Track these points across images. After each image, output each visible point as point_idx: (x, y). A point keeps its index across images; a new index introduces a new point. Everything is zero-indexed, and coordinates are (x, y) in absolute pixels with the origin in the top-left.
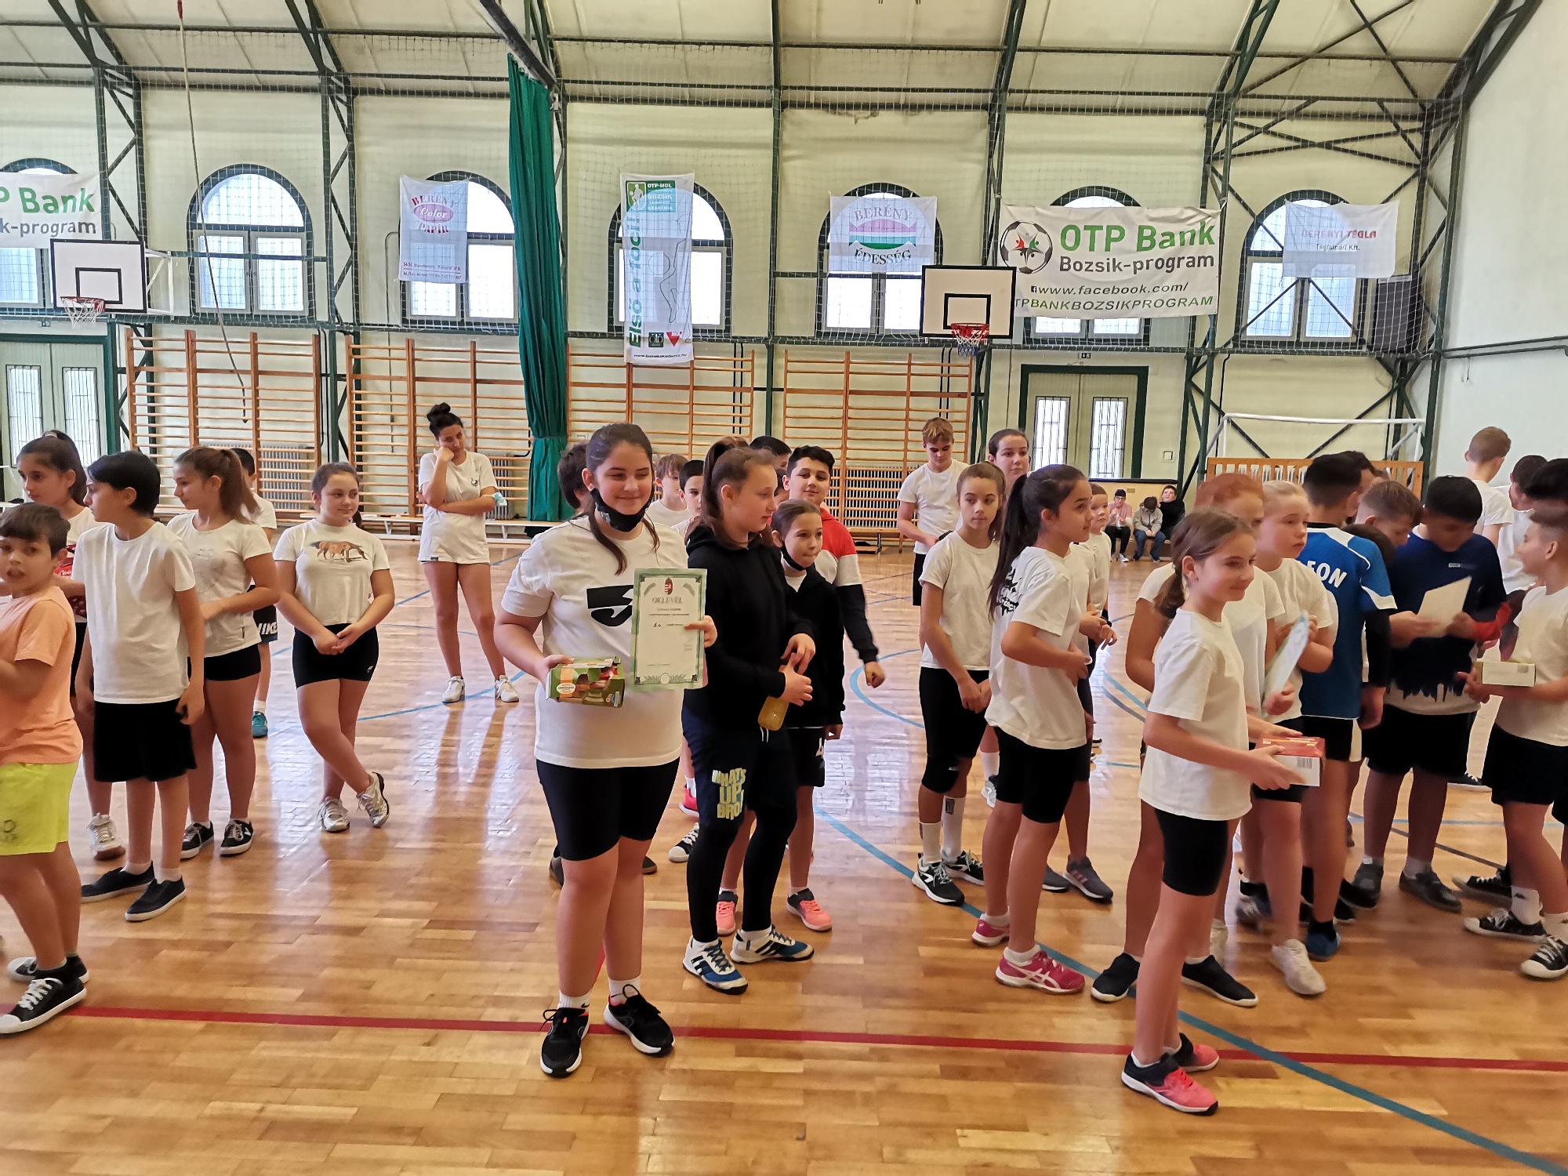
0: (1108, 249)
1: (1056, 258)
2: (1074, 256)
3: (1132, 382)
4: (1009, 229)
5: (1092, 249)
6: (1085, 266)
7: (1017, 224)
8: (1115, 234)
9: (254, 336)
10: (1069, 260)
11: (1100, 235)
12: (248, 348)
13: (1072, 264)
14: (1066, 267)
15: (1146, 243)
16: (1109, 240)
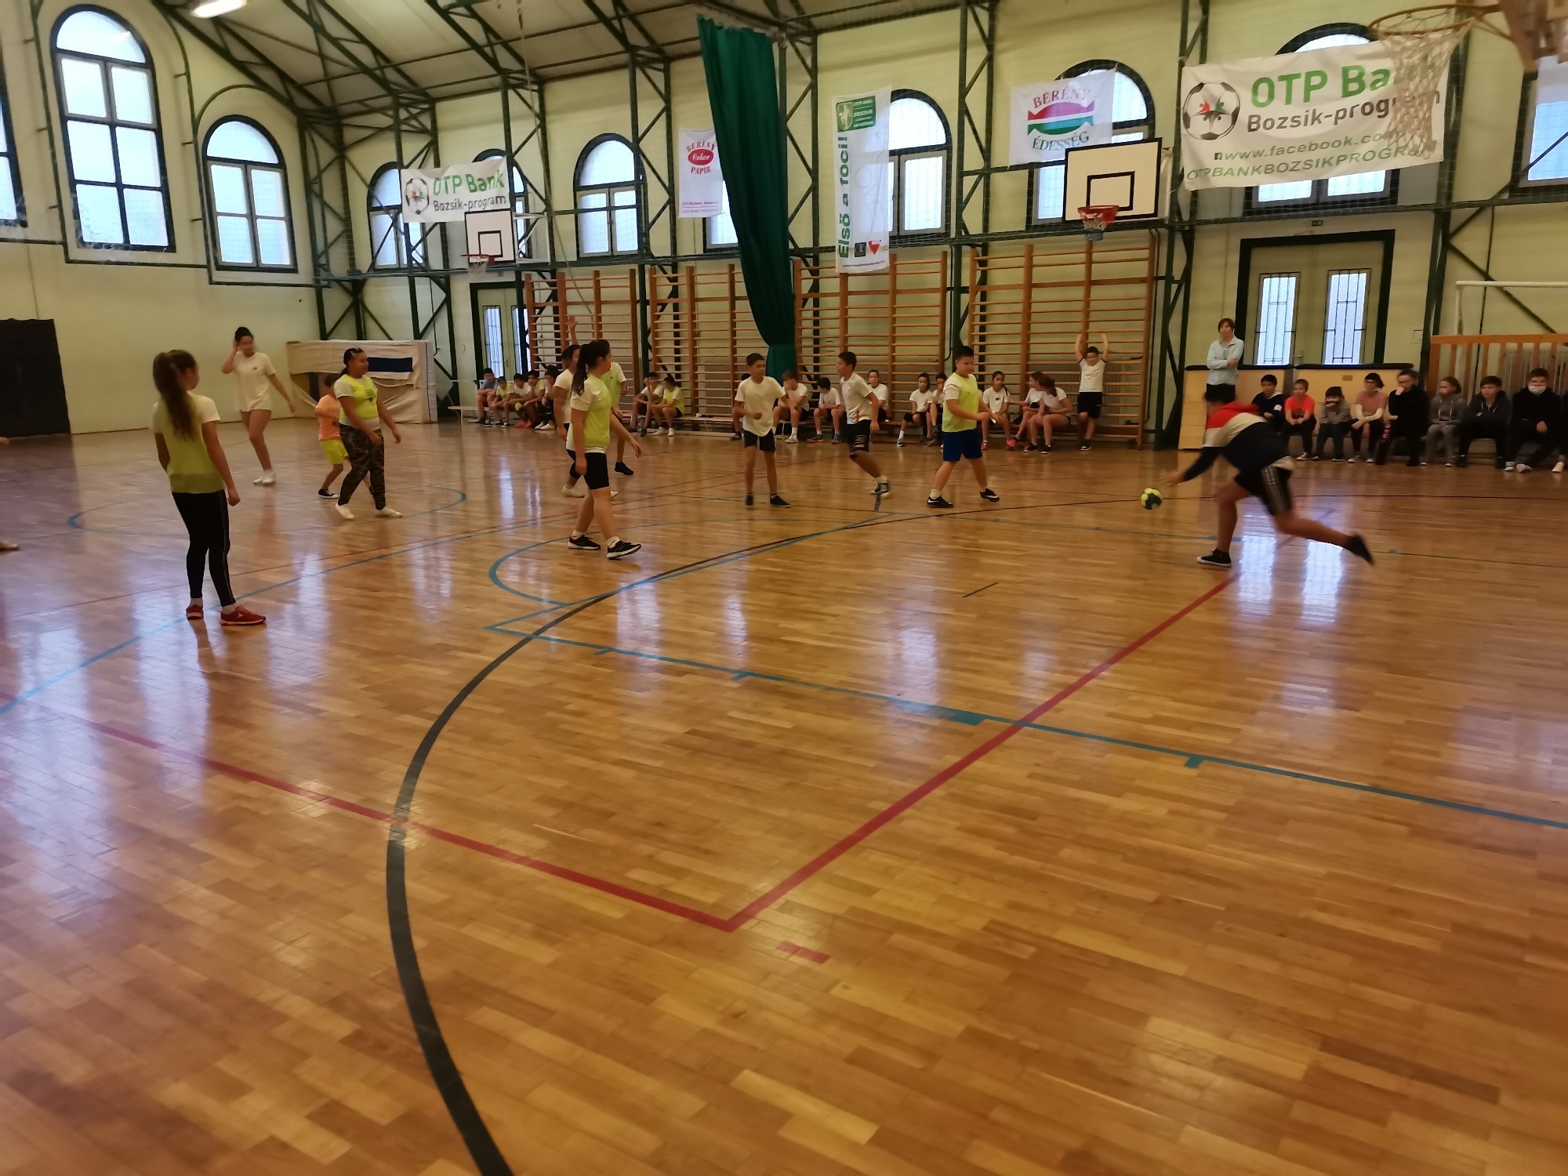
0: (1307, 99)
1: (1243, 117)
2: (1265, 113)
3: (1376, 250)
4: (1192, 92)
5: (1288, 101)
6: (1278, 123)
7: (1201, 85)
8: (1316, 80)
9: (597, 274)
10: (1259, 117)
11: (1298, 85)
12: (591, 283)
13: (1262, 122)
14: (1254, 126)
15: (1353, 87)
16: (1309, 88)
